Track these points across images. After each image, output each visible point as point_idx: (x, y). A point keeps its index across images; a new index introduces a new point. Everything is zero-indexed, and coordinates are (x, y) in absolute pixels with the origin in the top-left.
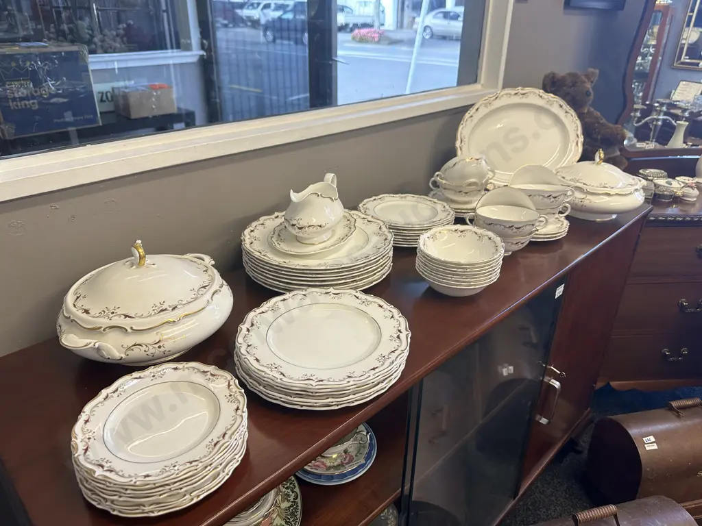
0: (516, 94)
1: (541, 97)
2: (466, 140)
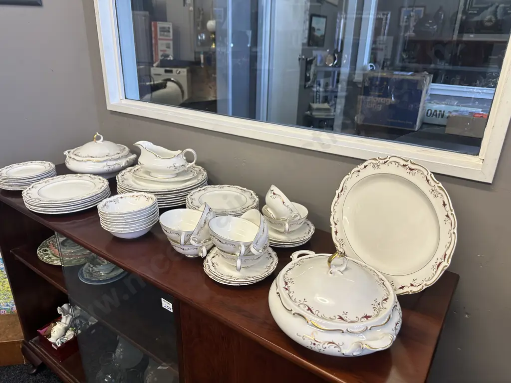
0: (404, 166)
1: (428, 181)
2: (347, 191)
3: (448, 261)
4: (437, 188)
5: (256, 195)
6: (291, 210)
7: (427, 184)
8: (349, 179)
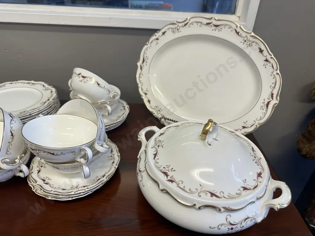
0: (208, 24)
1: (238, 33)
2: (149, 61)
3: (277, 99)
4: (249, 38)
5: (50, 85)
6: (109, 91)
7: (238, 36)
8: (148, 49)
